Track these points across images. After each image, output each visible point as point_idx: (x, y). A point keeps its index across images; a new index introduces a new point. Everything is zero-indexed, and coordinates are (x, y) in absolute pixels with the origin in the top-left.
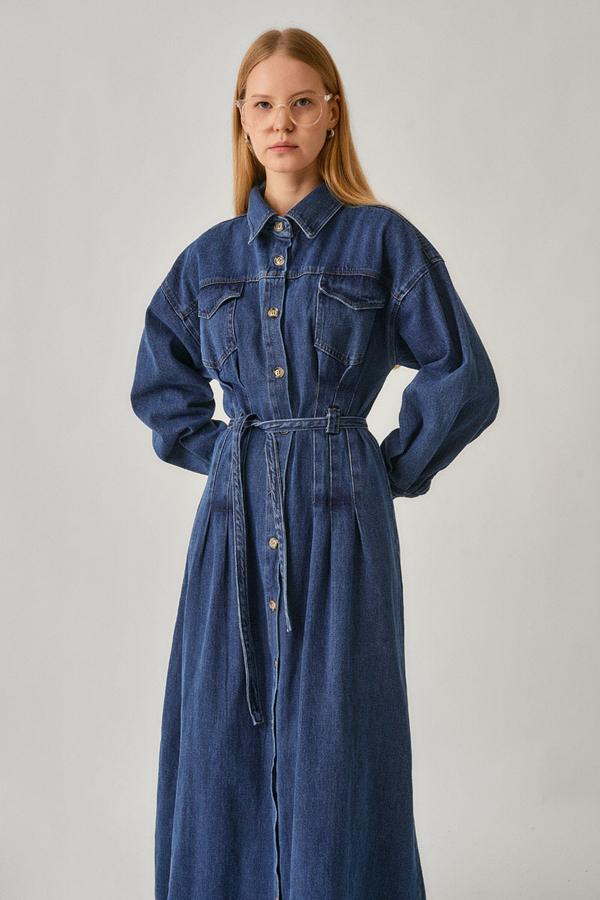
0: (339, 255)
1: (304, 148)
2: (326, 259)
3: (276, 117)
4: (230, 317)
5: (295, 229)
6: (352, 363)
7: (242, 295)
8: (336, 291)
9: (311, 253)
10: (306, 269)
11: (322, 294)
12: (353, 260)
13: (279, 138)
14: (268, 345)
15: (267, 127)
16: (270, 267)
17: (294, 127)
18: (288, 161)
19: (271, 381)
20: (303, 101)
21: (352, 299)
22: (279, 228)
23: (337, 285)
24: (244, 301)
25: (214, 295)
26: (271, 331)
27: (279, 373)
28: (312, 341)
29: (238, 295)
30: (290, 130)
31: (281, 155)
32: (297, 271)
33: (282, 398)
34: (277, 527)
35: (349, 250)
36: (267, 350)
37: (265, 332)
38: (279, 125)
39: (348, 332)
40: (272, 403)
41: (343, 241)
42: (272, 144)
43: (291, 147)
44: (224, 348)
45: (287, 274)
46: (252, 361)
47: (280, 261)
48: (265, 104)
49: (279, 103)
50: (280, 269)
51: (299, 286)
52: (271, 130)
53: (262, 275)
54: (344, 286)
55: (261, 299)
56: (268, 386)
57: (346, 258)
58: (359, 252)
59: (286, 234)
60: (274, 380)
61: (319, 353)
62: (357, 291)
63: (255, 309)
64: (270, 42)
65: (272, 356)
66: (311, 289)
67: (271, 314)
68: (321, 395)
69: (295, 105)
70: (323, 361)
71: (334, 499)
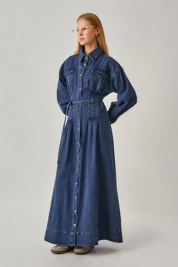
0: (98, 65)
1: (85, 39)
2: (95, 65)
4: (71, 76)
5: (89, 58)
6: (98, 89)
7: (74, 71)
8: (96, 72)
9: (92, 64)
10: (90, 67)
11: (93, 73)
12: (101, 66)
14: (79, 83)
16: (82, 65)
20: (85, 29)
21: (99, 74)
22: (86, 58)
24: (75, 73)
25: (69, 71)
26: (80, 79)
27: (80, 89)
28: (89, 83)
30: (82, 35)
31: (81, 41)
32: (88, 67)
35: (101, 64)
39: (98, 82)
40: (78, 96)
41: (100, 62)
43: (83, 39)
44: (70, 83)
45: (86, 67)
46: (75, 87)
47: (85, 65)
51: (88, 71)
53: (80, 67)
54: (98, 72)
55: (79, 72)
57: (100, 66)
58: (103, 65)
59: (87, 59)
60: (79, 91)
61: (90, 86)
62: (101, 73)
63: (77, 75)
65: (79, 86)
66: (91, 71)
67: (80, 76)
68: (90, 95)
70: (91, 88)
71: (93, 118)
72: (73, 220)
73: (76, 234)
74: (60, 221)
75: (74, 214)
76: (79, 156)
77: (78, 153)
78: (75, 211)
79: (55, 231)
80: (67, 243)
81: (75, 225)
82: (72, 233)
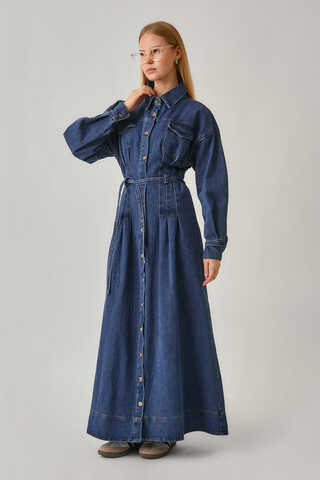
0: (179, 116)
1: (158, 69)
2: (173, 116)
6: (177, 159)
8: (175, 129)
9: (168, 112)
11: (169, 129)
12: (184, 117)
14: (143, 146)
16: (150, 116)
17: (153, 61)
18: (153, 75)
21: (181, 133)
22: (156, 102)
23: (175, 126)
26: (145, 141)
28: (161, 148)
29: (135, 125)
32: (160, 118)
33: (144, 168)
34: (142, 221)
35: (183, 114)
36: (142, 149)
41: (181, 111)
42: (146, 69)
43: (154, 69)
45: (156, 119)
47: (155, 115)
48: (142, 54)
50: (154, 117)
51: (160, 125)
54: (178, 127)
56: (140, 163)
57: (181, 118)
59: (159, 105)
60: (142, 160)
63: (140, 132)
65: (144, 151)
67: (146, 134)
70: (165, 156)
71: (168, 211)
72: (137, 396)
73: (143, 421)
74: (114, 397)
75: (138, 385)
76: (143, 280)
77: (142, 274)
78: (141, 379)
79: (104, 416)
80: (127, 438)
81: (141, 404)
82: (135, 419)
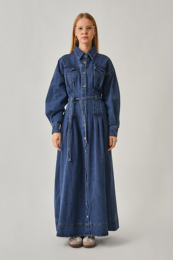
1: (89, 38)
2: (95, 63)
3: (83, 31)
4: (74, 73)
6: (101, 85)
8: (98, 69)
12: (101, 64)
13: (84, 36)
14: (82, 80)
15: (82, 33)
16: (83, 64)
17: (87, 33)
18: (86, 41)
19: (82, 88)
20: (89, 28)
23: (98, 68)
25: (69, 69)
27: (85, 86)
28: (93, 80)
29: (75, 69)
30: (86, 34)
31: (84, 39)
32: (89, 65)
33: (85, 92)
34: (84, 120)
36: (82, 81)
37: (82, 77)
38: (84, 33)
40: (82, 93)
42: (82, 37)
43: (87, 38)
44: (72, 80)
46: (78, 83)
48: (81, 28)
49: (84, 28)
50: (85, 64)
52: (82, 34)
53: (80, 65)
55: (81, 70)
56: (82, 89)
57: (99, 63)
59: (86, 57)
60: (83, 88)
61: (94, 82)
64: (82, 16)
65: (83, 82)
66: (92, 69)
67: (83, 73)
68: (94, 92)
69: (87, 29)
70: (95, 84)
71: (98, 114)
72: (86, 212)
76: (86, 151)
77: (85, 148)
78: (87, 204)
80: (83, 234)
81: (88, 217)
